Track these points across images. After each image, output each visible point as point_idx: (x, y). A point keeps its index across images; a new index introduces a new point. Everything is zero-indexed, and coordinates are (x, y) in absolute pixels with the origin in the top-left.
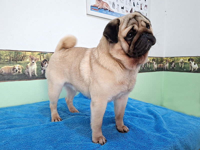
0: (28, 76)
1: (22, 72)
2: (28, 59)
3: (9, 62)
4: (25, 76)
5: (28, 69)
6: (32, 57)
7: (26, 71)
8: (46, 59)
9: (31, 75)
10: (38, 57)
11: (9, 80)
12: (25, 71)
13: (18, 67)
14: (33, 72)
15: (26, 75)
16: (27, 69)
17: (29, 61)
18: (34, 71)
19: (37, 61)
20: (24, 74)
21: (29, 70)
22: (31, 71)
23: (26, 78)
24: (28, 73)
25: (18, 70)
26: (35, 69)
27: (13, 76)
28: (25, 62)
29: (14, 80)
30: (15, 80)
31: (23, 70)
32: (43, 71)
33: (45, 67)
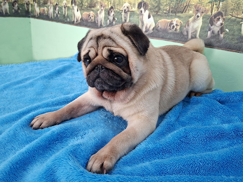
1: (179, 30)
2: (191, 10)
3: (167, 13)
4: (182, 36)
6: (198, 7)
8: (221, 11)
9: (190, 37)
10: (207, 8)
11: (163, 38)
13: (177, 22)
16: (187, 26)
17: (193, 14)
19: (204, 15)
20: (181, 33)
23: (183, 40)
24: (187, 32)
28: (186, 16)
32: (211, 33)
33: (215, 27)
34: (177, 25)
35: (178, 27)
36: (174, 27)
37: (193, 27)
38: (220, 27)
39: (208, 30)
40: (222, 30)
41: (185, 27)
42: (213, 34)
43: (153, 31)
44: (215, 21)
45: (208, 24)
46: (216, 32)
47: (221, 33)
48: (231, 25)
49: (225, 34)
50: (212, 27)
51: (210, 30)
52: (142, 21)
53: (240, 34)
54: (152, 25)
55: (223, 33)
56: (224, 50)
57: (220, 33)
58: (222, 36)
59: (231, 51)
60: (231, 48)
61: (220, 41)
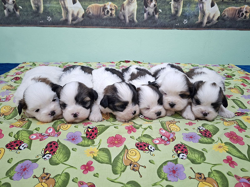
0: (124, 21)
1: (115, 15)
4: (119, 21)
5: (124, 9)
7: (121, 13)
9: (127, 21)
11: (98, 25)
12: (119, 12)
13: (110, 6)
14: (131, 16)
15: (121, 20)
16: (122, 10)
18: (133, 14)
20: (118, 18)
21: (125, 12)
22: (128, 14)
23: (121, 24)
24: (124, 16)
25: (110, 12)
26: (134, 10)
27: (103, 19)
29: (104, 26)
30: (106, 26)
31: (117, 11)
32: (147, 15)
33: (150, 8)
34: (111, 9)
35: (114, 12)
36: (108, 12)
37: (129, 10)
38: (154, 8)
39: (144, 12)
40: (156, 11)
41: (121, 11)
42: (148, 16)
43: (83, 19)
44: (148, 3)
45: (143, 6)
46: (151, 13)
47: (156, 14)
48: (163, 6)
49: (159, 14)
50: (147, 9)
51: (145, 11)
52: (66, 7)
53: (171, 13)
54: (80, 12)
55: (157, 14)
56: (160, 29)
57: (154, 13)
58: (157, 16)
59: (166, 29)
60: (165, 26)
61: (155, 22)
